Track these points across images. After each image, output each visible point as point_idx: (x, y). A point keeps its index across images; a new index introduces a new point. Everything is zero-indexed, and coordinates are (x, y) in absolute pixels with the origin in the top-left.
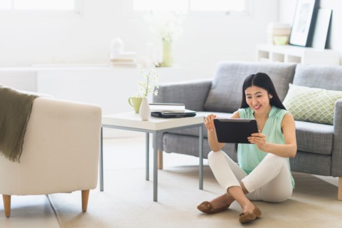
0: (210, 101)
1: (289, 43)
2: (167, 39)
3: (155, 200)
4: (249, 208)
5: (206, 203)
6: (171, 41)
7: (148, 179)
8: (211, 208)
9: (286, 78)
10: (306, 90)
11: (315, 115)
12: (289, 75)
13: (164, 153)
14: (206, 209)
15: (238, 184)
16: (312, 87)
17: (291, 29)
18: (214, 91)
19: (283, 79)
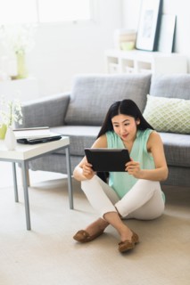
0: (70, 115)
1: (135, 48)
2: (20, 52)
3: (29, 228)
4: (127, 235)
5: (81, 232)
6: (24, 53)
7: (17, 201)
8: (87, 235)
9: (143, 88)
10: (164, 101)
11: (176, 126)
12: (146, 86)
13: (30, 171)
14: (82, 237)
15: (115, 210)
16: (170, 97)
17: (137, 34)
18: (73, 105)
19: (140, 90)
